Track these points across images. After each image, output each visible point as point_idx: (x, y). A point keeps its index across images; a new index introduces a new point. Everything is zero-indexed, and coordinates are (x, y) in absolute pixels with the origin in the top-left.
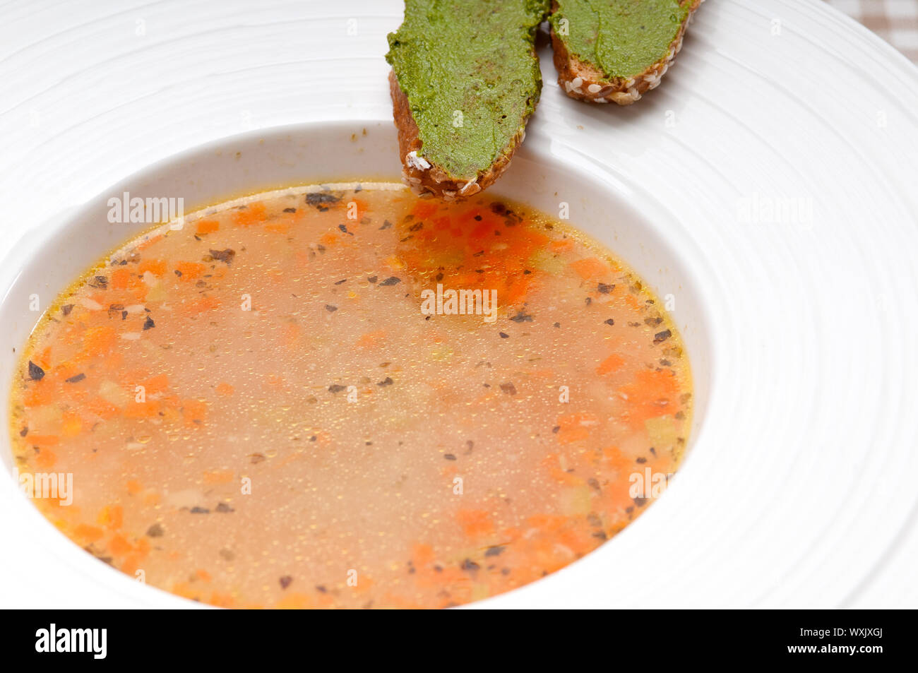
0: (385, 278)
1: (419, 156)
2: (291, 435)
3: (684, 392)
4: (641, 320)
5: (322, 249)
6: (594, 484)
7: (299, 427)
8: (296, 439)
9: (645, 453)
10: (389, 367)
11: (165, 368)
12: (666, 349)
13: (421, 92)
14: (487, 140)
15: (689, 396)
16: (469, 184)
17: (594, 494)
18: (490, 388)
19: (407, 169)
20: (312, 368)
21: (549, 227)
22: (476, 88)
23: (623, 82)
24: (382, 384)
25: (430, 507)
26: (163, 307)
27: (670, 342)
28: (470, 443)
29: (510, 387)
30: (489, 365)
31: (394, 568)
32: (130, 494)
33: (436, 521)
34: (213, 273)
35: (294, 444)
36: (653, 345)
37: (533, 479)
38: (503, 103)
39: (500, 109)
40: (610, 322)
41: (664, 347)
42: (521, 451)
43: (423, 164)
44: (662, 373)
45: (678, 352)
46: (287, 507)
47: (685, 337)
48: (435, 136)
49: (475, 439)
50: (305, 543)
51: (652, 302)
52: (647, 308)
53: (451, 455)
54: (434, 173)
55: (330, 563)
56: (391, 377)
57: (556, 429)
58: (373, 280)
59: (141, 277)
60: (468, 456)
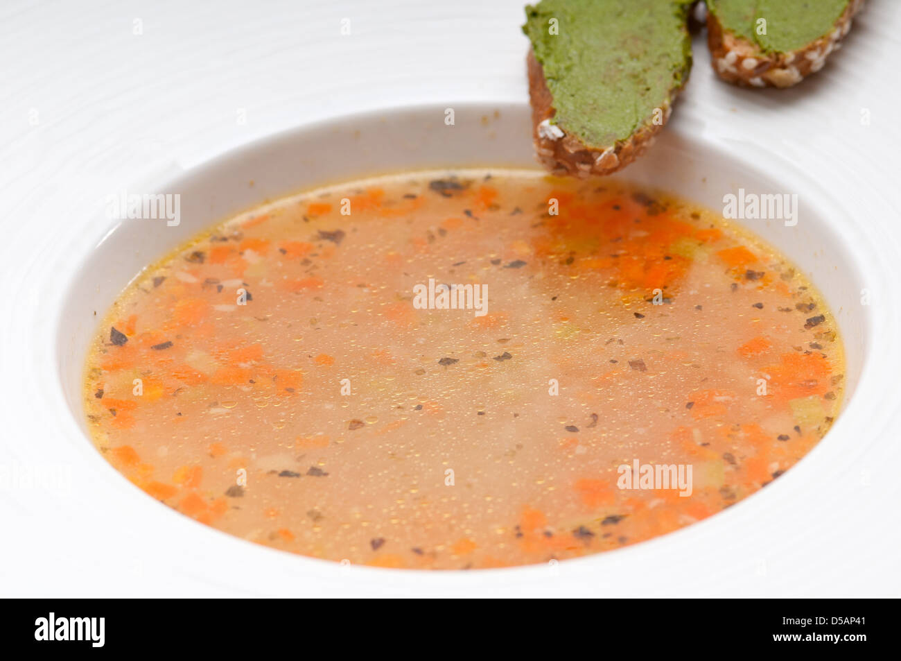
0: (511, 261)
1: (552, 124)
2: (394, 404)
3: (835, 373)
4: (792, 305)
5: (442, 232)
6: (730, 459)
7: (404, 397)
8: (399, 407)
9: (787, 430)
10: (508, 343)
11: (259, 337)
12: (819, 333)
13: (557, 61)
14: (628, 111)
15: (841, 377)
16: (605, 153)
17: (730, 468)
18: (617, 364)
19: (539, 140)
20: (421, 342)
21: (696, 216)
22: (619, 61)
23: (781, 57)
24: (499, 358)
25: (546, 474)
26: (264, 283)
27: (824, 327)
28: (595, 416)
29: (640, 364)
30: (621, 342)
31: (500, 532)
32: (212, 456)
33: (551, 489)
34: (320, 252)
35: (397, 412)
36: (804, 329)
37: (665, 451)
38: (648, 76)
39: (644, 81)
40: (760, 306)
41: (815, 332)
42: (650, 424)
43: (556, 132)
44: (812, 356)
45: (831, 336)
46: (386, 472)
47: (839, 321)
48: (570, 106)
49: (600, 412)
50: (402, 507)
51: (804, 288)
52: (799, 294)
53: (572, 427)
54: (567, 143)
55: (429, 527)
56: (509, 352)
57: (690, 405)
58: (496, 262)
59: (241, 254)
60: (592, 429)
